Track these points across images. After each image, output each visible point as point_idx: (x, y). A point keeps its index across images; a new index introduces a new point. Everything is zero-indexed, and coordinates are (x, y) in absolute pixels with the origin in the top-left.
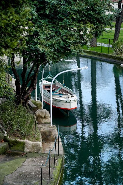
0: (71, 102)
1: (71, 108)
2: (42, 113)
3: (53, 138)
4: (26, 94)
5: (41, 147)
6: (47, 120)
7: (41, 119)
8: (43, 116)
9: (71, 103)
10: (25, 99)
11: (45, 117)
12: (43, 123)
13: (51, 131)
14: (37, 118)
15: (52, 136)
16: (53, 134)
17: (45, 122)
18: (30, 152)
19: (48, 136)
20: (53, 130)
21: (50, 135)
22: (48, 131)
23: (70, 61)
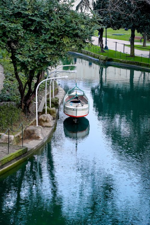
0: (78, 110)
1: (77, 116)
2: (44, 117)
3: (35, 136)
4: (28, 99)
5: (13, 140)
6: (48, 123)
7: (42, 123)
8: (45, 120)
9: (78, 112)
10: (28, 103)
11: (46, 121)
12: (44, 126)
13: (34, 130)
14: (40, 121)
15: (35, 134)
16: (36, 132)
17: (46, 125)
18: (3, 143)
19: (32, 134)
20: (36, 129)
21: (33, 133)
22: (32, 130)
23: (71, 71)
